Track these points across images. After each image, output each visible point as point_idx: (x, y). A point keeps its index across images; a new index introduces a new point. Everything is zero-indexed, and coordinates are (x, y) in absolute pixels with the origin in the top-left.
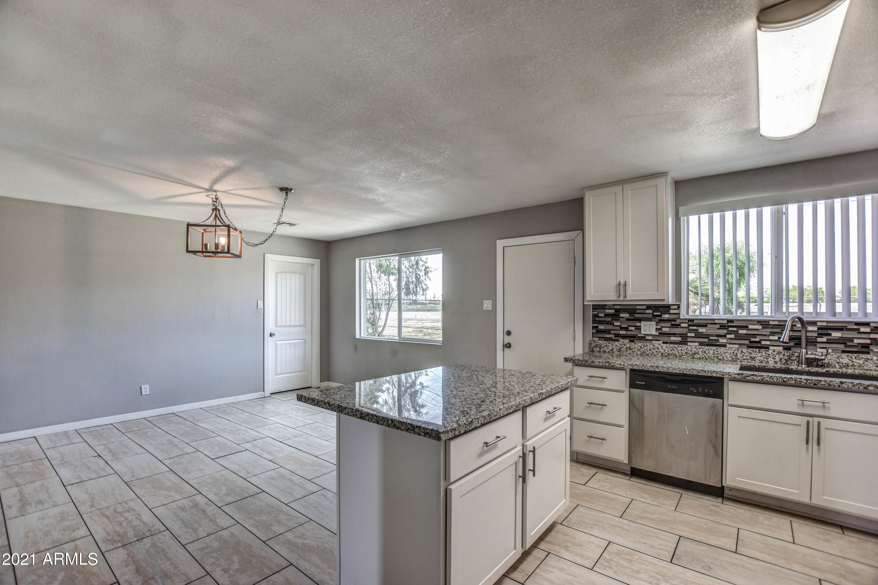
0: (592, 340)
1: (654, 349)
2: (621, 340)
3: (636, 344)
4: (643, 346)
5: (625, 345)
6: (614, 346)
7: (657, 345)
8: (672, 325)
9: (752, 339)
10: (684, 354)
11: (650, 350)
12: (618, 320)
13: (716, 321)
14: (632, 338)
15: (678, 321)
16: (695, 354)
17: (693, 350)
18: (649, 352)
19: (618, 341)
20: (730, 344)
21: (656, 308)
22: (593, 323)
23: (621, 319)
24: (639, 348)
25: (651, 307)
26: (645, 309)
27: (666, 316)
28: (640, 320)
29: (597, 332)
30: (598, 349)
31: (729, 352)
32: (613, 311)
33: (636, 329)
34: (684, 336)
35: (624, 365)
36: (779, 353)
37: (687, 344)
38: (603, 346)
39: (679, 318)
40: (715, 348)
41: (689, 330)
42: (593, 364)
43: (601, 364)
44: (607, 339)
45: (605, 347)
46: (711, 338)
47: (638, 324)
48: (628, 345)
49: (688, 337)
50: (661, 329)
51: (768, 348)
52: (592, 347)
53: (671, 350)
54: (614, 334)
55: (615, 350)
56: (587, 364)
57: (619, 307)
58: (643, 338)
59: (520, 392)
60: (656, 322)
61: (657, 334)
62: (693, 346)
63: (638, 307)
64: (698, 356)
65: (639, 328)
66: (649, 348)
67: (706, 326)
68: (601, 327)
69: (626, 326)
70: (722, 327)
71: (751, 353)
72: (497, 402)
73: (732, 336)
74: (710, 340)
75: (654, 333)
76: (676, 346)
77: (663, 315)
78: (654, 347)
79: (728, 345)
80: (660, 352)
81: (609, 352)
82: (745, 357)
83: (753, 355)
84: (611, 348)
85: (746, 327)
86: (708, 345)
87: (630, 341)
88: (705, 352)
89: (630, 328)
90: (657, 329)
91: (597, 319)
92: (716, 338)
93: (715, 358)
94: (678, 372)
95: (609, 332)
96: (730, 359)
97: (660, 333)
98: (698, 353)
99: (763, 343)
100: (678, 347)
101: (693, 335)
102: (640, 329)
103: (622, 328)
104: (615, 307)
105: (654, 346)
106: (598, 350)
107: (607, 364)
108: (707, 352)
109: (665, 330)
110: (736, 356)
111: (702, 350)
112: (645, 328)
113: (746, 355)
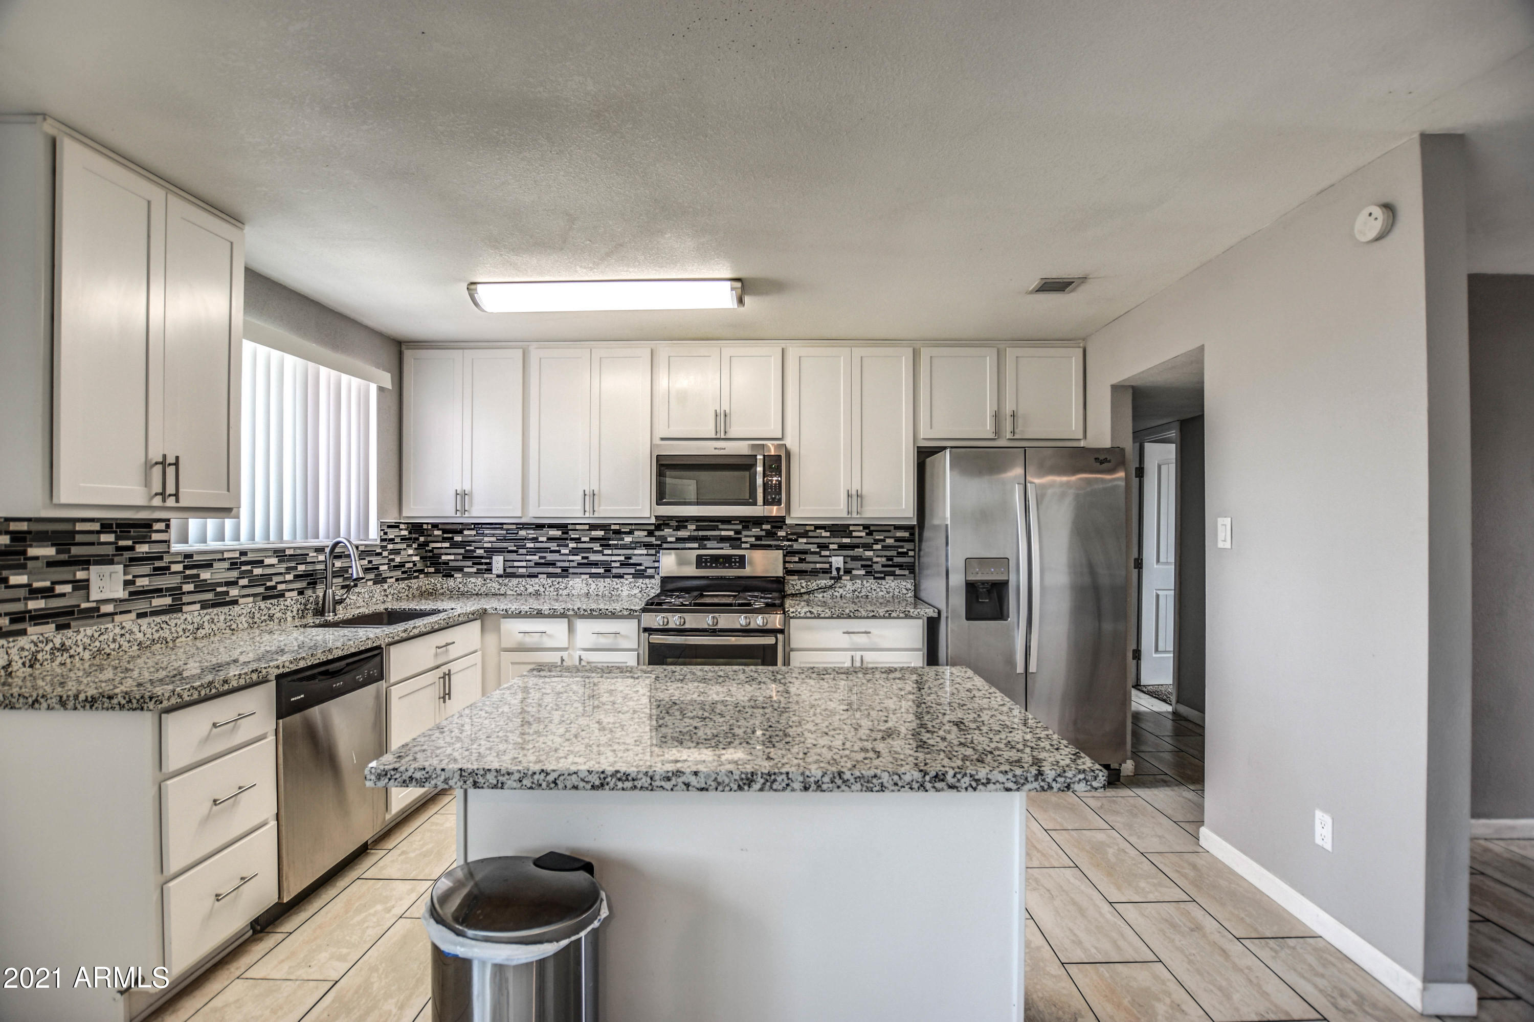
1: (122, 635)
2: (31, 629)
3: (77, 631)
4: (96, 635)
5: (47, 641)
6: (14, 650)
7: (128, 625)
8: (155, 569)
9: (269, 584)
10: (181, 633)
11: (114, 641)
12: (22, 568)
13: (226, 555)
14: (64, 618)
15: (167, 559)
16: (198, 629)
17: (195, 621)
18: (112, 646)
19: (24, 632)
20: (244, 596)
21: (123, 528)
23: (30, 564)
24: (88, 641)
25: (110, 526)
26: (98, 532)
27: (143, 549)
28: (84, 563)
31: (244, 611)
32: (5, 539)
33: (74, 589)
34: (176, 592)
35: (283, 667)
36: (296, 600)
37: (181, 610)
39: (168, 552)
40: (225, 609)
41: (186, 577)
46: (219, 589)
47: (81, 575)
48: (57, 641)
49: (184, 593)
50: (132, 582)
51: (282, 596)
53: (157, 631)
54: (9, 614)
57: (24, 527)
60: (125, 566)
61: (126, 595)
62: (192, 613)
63: (78, 527)
64: (203, 632)
65: (83, 586)
66: (111, 635)
67: (210, 566)
69: (47, 584)
70: (234, 565)
71: (269, 609)
73: (244, 582)
74: (217, 594)
75: (121, 594)
76: (165, 618)
77: (137, 546)
78: (123, 632)
79: (241, 601)
80: (135, 640)
82: (263, 618)
83: (272, 612)
85: (260, 563)
86: (215, 605)
87: (59, 627)
88: (213, 622)
89: (59, 589)
90: (127, 583)
92: (224, 589)
93: (228, 631)
96: (246, 625)
97: (131, 594)
98: (202, 626)
99: (280, 587)
100: (169, 619)
101: (190, 587)
102: (87, 587)
103: (35, 593)
104: (15, 527)
105: (123, 628)
108: (216, 621)
109: (142, 582)
110: (253, 618)
111: (208, 617)
112: (101, 584)
113: (264, 613)
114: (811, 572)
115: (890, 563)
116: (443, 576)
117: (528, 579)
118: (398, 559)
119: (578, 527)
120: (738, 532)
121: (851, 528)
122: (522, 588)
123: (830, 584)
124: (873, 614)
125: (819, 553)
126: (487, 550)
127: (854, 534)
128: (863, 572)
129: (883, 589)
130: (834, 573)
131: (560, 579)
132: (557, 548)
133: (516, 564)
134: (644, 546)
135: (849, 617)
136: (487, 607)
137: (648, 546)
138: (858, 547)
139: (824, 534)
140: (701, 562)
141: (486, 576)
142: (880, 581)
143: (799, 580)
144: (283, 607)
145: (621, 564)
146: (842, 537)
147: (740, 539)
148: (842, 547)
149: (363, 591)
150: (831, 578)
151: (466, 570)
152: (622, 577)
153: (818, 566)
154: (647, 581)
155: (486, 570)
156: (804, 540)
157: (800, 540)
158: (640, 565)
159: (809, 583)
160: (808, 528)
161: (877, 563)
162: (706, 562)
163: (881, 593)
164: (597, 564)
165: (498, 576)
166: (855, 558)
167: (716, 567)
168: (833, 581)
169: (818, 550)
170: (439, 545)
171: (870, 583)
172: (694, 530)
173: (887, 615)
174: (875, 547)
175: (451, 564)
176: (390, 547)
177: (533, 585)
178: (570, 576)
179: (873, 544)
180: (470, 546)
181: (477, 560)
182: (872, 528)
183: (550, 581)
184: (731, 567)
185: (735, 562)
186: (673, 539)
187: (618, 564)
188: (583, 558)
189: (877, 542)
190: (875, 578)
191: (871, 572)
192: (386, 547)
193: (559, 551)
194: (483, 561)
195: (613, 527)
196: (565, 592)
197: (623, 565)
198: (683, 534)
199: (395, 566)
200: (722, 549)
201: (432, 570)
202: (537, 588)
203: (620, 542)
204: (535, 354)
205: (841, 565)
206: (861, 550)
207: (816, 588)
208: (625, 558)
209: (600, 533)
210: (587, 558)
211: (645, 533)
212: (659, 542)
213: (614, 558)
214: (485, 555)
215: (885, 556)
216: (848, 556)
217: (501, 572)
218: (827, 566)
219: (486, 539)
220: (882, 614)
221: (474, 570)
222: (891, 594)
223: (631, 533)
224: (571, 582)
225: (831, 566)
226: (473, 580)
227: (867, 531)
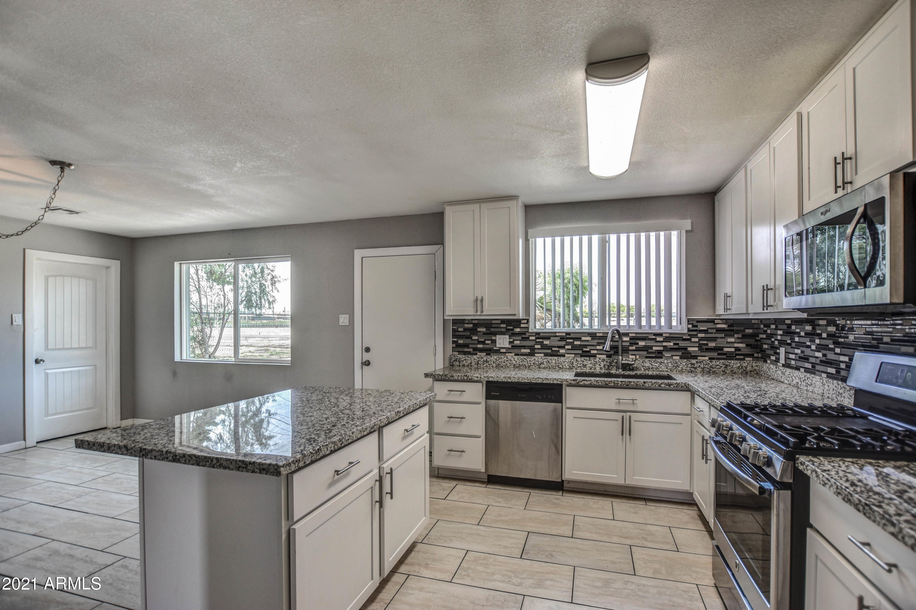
0: (452, 355)
1: (507, 361)
2: (479, 354)
3: (491, 357)
4: (498, 359)
5: (482, 358)
6: (472, 359)
7: (509, 358)
8: (522, 338)
9: (584, 349)
10: (532, 364)
11: (504, 362)
12: (476, 334)
13: (557, 334)
14: (489, 351)
15: (527, 334)
16: (541, 364)
17: (539, 360)
18: (503, 364)
19: (476, 354)
20: (568, 354)
21: (508, 322)
22: (453, 338)
23: (478, 333)
24: (495, 361)
25: (504, 321)
26: (500, 324)
27: (518, 330)
28: (495, 334)
29: (457, 347)
30: (458, 363)
31: (567, 361)
32: (471, 326)
33: (492, 342)
34: (532, 348)
35: (480, 378)
36: (603, 360)
37: (534, 355)
38: (462, 360)
39: (528, 332)
40: (556, 358)
41: (537, 342)
42: (452, 378)
43: (459, 378)
44: (465, 353)
45: (465, 361)
46: (553, 349)
47: (493, 338)
48: (485, 359)
49: (536, 349)
50: (513, 342)
51: (595, 356)
52: (452, 361)
53: (521, 362)
54: (472, 348)
55: (473, 364)
56: (447, 378)
57: (476, 322)
58: (498, 352)
59: (376, 412)
60: (509, 336)
61: (510, 346)
62: (539, 357)
63: (493, 322)
64: (544, 366)
65: (494, 342)
66: (503, 360)
67: (549, 338)
68: (461, 342)
69: (483, 340)
70: (562, 339)
71: (583, 361)
72: (350, 425)
73: (569, 347)
74: (552, 351)
75: (508, 346)
76: (526, 357)
77: (515, 328)
78: (507, 359)
79: (567, 355)
80: (513, 363)
81: (468, 366)
82: (579, 365)
83: (585, 363)
84: (469, 362)
85: (579, 339)
86: (551, 355)
87: (487, 354)
88: (549, 362)
89: (487, 342)
90: (510, 342)
91: (457, 333)
92: (557, 349)
93: (557, 367)
94: (526, 381)
95: (467, 346)
96: (568, 367)
97: (512, 346)
98: (543, 363)
99: (592, 352)
100: (527, 358)
101: (539, 347)
102: (496, 343)
103: (480, 342)
104: (474, 322)
106: (458, 364)
107: (465, 378)
108: (550, 362)
109: (517, 343)
110: (573, 364)
111: (546, 360)
112: (500, 341)
113: (580, 363)
116: (763, 361)
117: (795, 370)
118: (712, 345)
126: (779, 342)
131: (810, 374)
132: (810, 344)
133: (791, 356)
141: (777, 363)
144: (593, 362)
149: (666, 361)
151: (771, 357)
155: (778, 359)
164: (831, 363)
165: (782, 365)
170: (762, 336)
175: (766, 351)
176: (701, 335)
177: (796, 377)
178: (816, 372)
180: (773, 338)
181: (775, 350)
183: (804, 375)
188: (823, 355)
192: (697, 335)
193: (810, 347)
199: (706, 349)
201: (760, 355)
202: (797, 381)
203: (846, 340)
208: (849, 359)
210: (825, 355)
213: (842, 358)
214: (778, 346)
219: (779, 332)
224: (816, 378)
226: (772, 366)
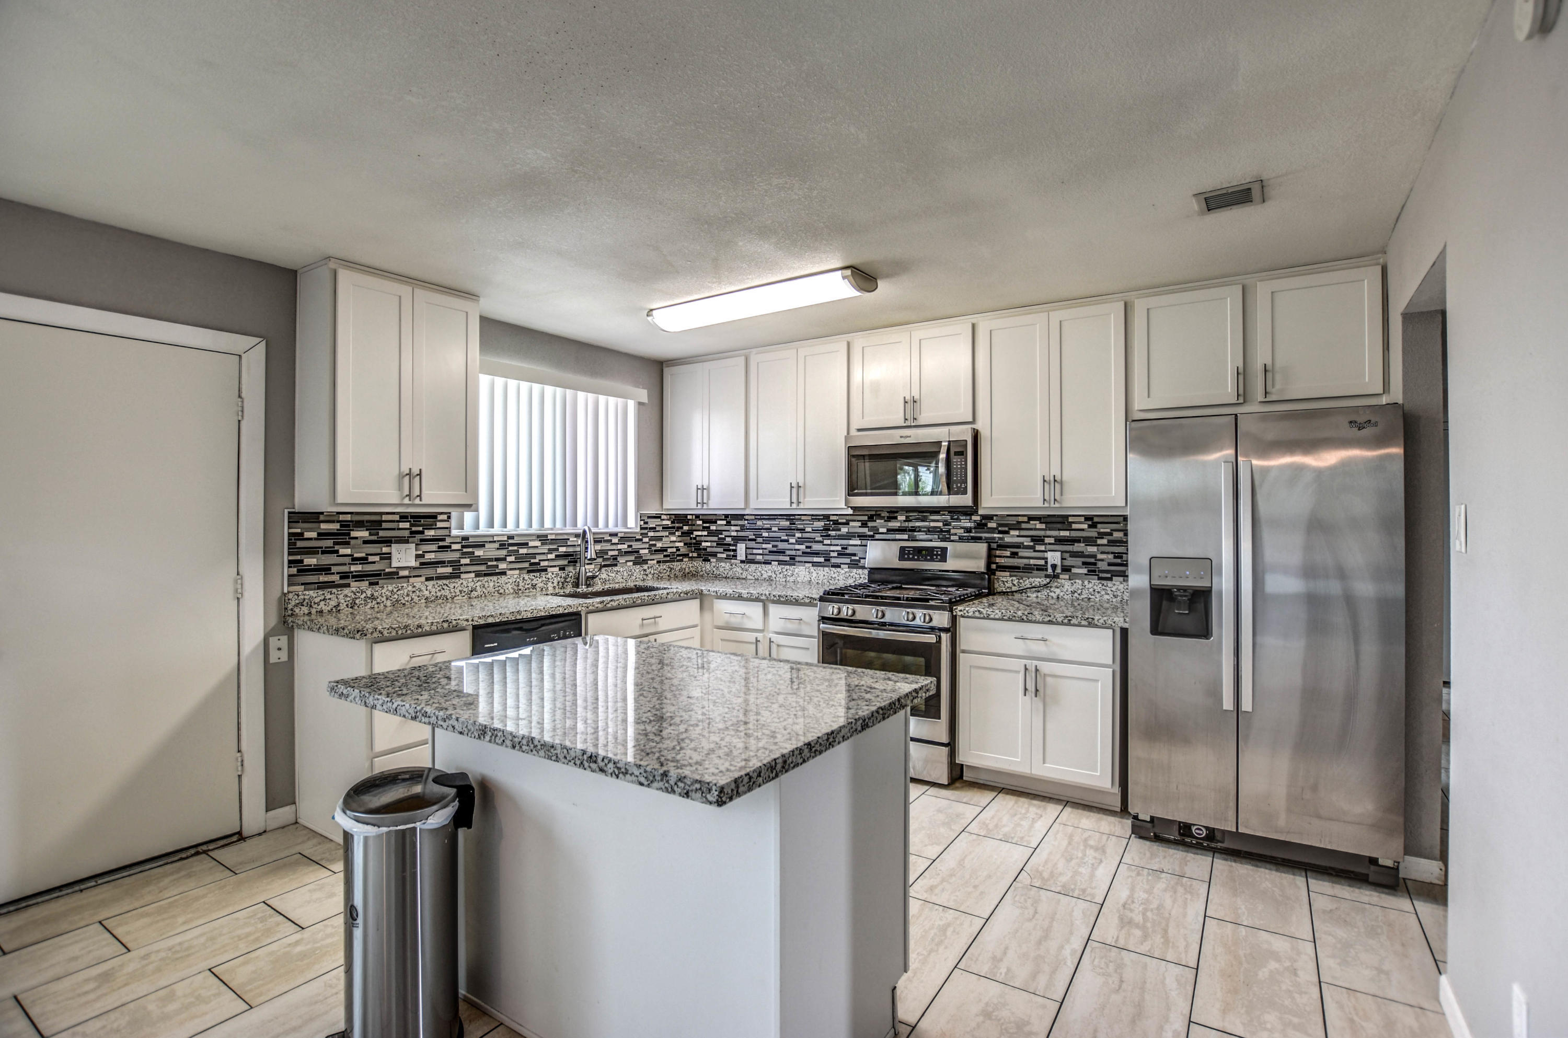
0: (289, 592)
1: (414, 592)
2: (353, 584)
3: (383, 587)
4: (395, 590)
5: (362, 592)
6: (341, 597)
7: (418, 585)
8: (439, 547)
9: (533, 561)
10: (458, 593)
11: (408, 595)
12: (347, 544)
13: (496, 539)
14: (374, 578)
15: (448, 540)
16: (472, 591)
17: (469, 585)
18: (406, 599)
19: (348, 585)
20: (511, 569)
21: (415, 519)
22: (290, 554)
23: (353, 542)
24: (390, 594)
25: (406, 517)
26: (398, 521)
27: (430, 533)
28: (388, 542)
29: (300, 571)
30: (305, 610)
31: (511, 581)
32: (336, 526)
33: (381, 559)
34: (455, 564)
35: (473, 620)
36: (557, 575)
37: (459, 577)
38: (317, 600)
39: (450, 536)
40: (495, 578)
41: (463, 553)
44: (322, 586)
45: (322, 603)
46: (490, 563)
47: (385, 550)
48: (369, 593)
49: (462, 565)
50: (422, 556)
51: (546, 570)
52: (290, 607)
53: (440, 590)
54: (338, 573)
55: (342, 606)
57: (348, 517)
58: (393, 575)
60: (416, 545)
61: (418, 565)
62: (468, 580)
63: (384, 518)
64: (476, 594)
65: (387, 557)
66: (406, 591)
67: (483, 546)
68: (310, 561)
69: (363, 555)
70: (502, 546)
71: (532, 580)
73: (512, 559)
74: (488, 567)
75: (413, 563)
76: (445, 582)
77: (426, 531)
78: (414, 589)
79: (509, 572)
80: (424, 596)
81: (330, 612)
82: (526, 586)
83: (534, 582)
84: (333, 603)
85: (525, 545)
86: (486, 575)
87: (371, 584)
88: (484, 587)
89: (371, 559)
90: (418, 556)
91: (300, 544)
92: (495, 563)
93: (496, 594)
94: (543, 614)
95: (326, 570)
96: (512, 591)
97: (421, 564)
98: (475, 590)
99: (542, 564)
100: (450, 583)
101: (467, 561)
102: (390, 558)
103: (355, 560)
104: (342, 517)
105: (414, 587)
106: (306, 612)
108: (486, 586)
109: (430, 557)
110: (518, 586)
111: (479, 583)
112: (399, 556)
113: (528, 582)
114: (1024, 568)
115: (1119, 561)
116: (703, 560)
117: (763, 565)
118: (659, 545)
119: (803, 518)
120: (946, 524)
121: (1070, 519)
122: (759, 574)
123: (1045, 582)
124: (1049, 618)
125: (1032, 548)
126: (734, 538)
127: (1074, 526)
128: (1084, 571)
129: (1109, 592)
130: (1050, 571)
131: (788, 567)
132: (786, 538)
133: (755, 551)
134: (858, 536)
135: (1022, 620)
136: (703, 588)
137: (862, 536)
138: (1079, 541)
139: (1039, 526)
140: (904, 554)
141: (733, 561)
142: (1105, 582)
143: (1011, 576)
144: (544, 579)
145: (838, 554)
146: (1059, 530)
147: (949, 531)
148: (1060, 541)
149: (621, 569)
150: (1047, 576)
151: (719, 555)
152: (839, 567)
153: (1032, 562)
154: (860, 570)
155: (733, 556)
156: (1017, 533)
157: (1012, 532)
158: (855, 555)
159: (1021, 581)
160: (1021, 519)
161: (1102, 560)
162: (909, 554)
163: (1106, 597)
164: (818, 554)
165: (742, 562)
166: (1074, 555)
167: (918, 560)
168: (1048, 580)
169: (1032, 544)
170: (700, 533)
171: (1093, 584)
172: (905, 521)
173: (1066, 621)
174: (1099, 542)
175: (708, 550)
176: (651, 534)
177: (766, 571)
178: (797, 564)
179: (1096, 538)
180: (722, 534)
181: (726, 547)
182: (1096, 520)
183: (780, 568)
184: (932, 560)
185: (937, 555)
186: (884, 530)
187: (835, 554)
188: (807, 547)
189: (1101, 535)
190: (1100, 579)
191: (1095, 571)
192: (647, 534)
193: (787, 541)
194: (731, 548)
195: (832, 518)
196: (792, 579)
197: (841, 554)
198: (894, 524)
199: (656, 551)
200: (931, 541)
201: (695, 555)
202: (770, 574)
203: (838, 533)
204: (754, 359)
205: (1058, 562)
206: (1083, 545)
207: (1029, 586)
208: (842, 548)
209: (820, 524)
210: (810, 547)
211: (859, 524)
212: (871, 533)
213: (832, 548)
214: (732, 543)
215: (1112, 553)
216: (1066, 552)
217: (744, 559)
218: (1042, 562)
219: (733, 528)
220: (1060, 620)
221: (724, 556)
222: (1119, 598)
223: (847, 523)
224: (796, 570)
225: (1046, 562)
226: (723, 564)
227: (1090, 523)
